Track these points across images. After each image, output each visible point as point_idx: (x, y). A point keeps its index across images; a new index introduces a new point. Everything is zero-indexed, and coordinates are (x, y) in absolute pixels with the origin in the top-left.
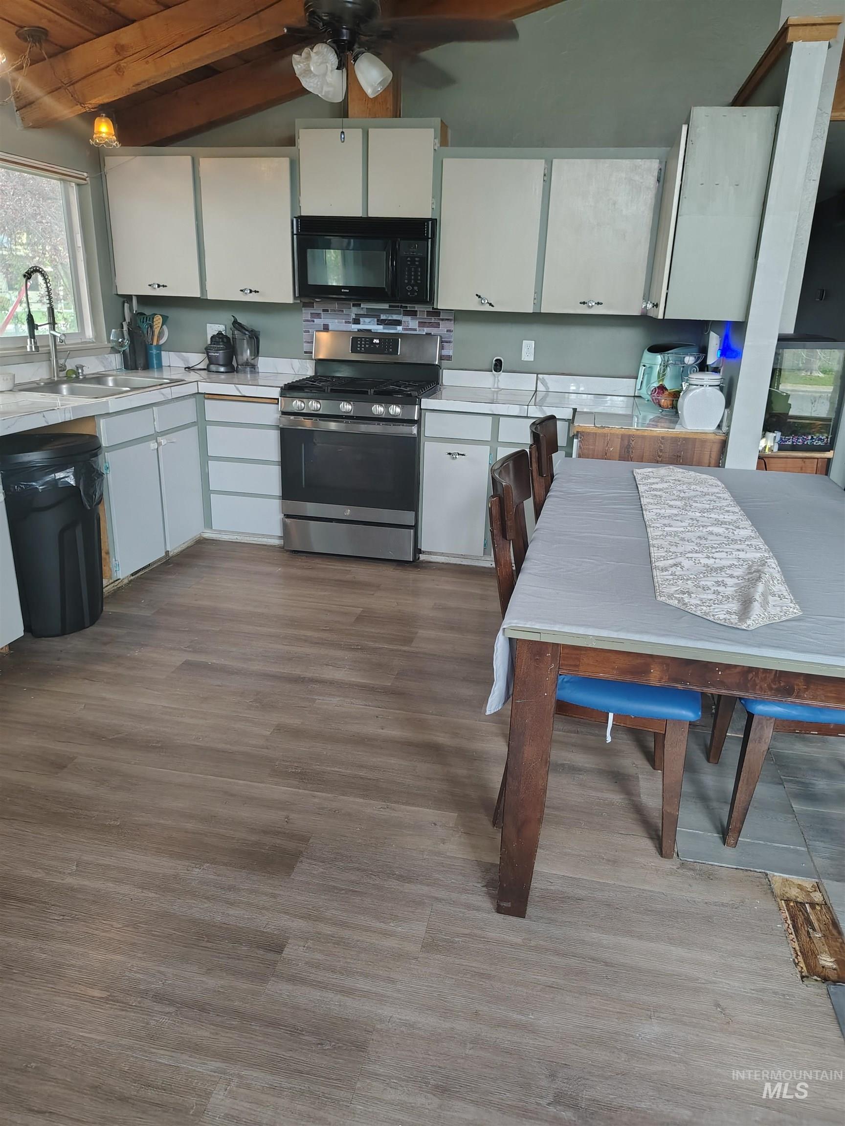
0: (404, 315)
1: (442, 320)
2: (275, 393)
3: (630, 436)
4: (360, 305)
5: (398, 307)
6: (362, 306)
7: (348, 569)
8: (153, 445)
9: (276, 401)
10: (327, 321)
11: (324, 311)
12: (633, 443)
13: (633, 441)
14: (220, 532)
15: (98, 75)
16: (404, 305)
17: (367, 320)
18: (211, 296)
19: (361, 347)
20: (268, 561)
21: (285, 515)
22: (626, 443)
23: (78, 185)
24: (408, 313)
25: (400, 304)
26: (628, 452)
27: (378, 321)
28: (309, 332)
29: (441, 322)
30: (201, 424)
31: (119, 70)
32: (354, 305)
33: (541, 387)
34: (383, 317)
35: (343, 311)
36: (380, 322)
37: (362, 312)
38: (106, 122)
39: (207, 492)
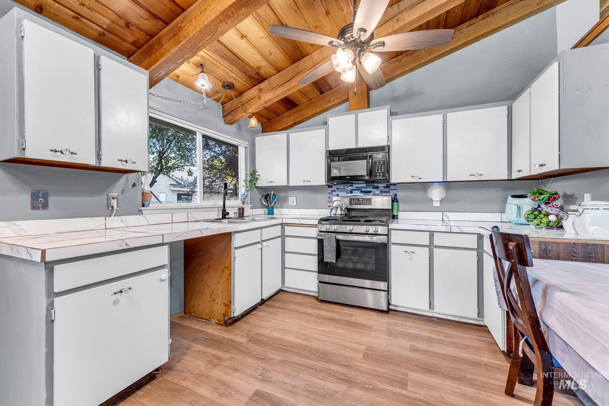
0: (373, 188)
1: (391, 189)
2: (316, 222)
3: (546, 242)
4: (353, 185)
5: (370, 185)
6: (354, 186)
7: (351, 313)
8: (259, 246)
9: (316, 226)
10: (338, 193)
11: (337, 189)
12: (549, 247)
13: (549, 246)
14: (288, 288)
15: (251, 101)
16: (372, 184)
17: (356, 192)
18: (291, 184)
19: (354, 203)
20: (310, 305)
21: (319, 281)
22: (544, 247)
23: (245, 147)
24: (374, 187)
25: (371, 184)
26: (546, 253)
27: (361, 192)
28: (330, 198)
29: (391, 191)
30: (283, 236)
31: (259, 98)
32: (350, 186)
33: (445, 218)
34: (363, 190)
35: (345, 188)
36: (362, 192)
37: (354, 188)
38: (255, 119)
39: (283, 268)
